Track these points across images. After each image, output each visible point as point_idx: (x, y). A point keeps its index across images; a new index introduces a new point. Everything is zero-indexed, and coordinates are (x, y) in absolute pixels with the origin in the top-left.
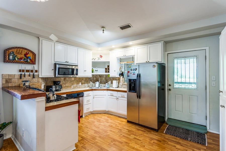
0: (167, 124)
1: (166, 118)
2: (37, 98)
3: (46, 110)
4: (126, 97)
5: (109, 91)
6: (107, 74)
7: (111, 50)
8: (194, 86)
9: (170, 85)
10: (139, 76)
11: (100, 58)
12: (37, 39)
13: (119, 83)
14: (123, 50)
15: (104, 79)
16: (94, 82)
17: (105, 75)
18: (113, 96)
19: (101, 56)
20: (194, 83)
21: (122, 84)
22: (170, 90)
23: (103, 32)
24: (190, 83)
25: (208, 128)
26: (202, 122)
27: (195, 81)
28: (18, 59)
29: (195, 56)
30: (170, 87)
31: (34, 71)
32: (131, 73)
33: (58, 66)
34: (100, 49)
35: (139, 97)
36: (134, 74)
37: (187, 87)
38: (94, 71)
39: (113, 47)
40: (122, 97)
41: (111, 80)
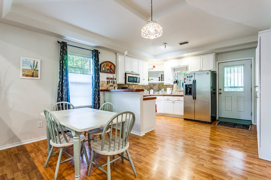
0: (218, 121)
1: (217, 117)
2: (141, 92)
3: (144, 100)
4: (183, 100)
5: (165, 97)
6: (161, 82)
7: (165, 61)
8: (242, 90)
9: (220, 90)
10: (195, 82)
11: (154, 68)
12: (115, 55)
13: (172, 90)
14: (178, 60)
15: (157, 87)
16: (149, 90)
17: (158, 84)
18: (169, 100)
19: (154, 67)
20: (241, 87)
21: (176, 91)
22: (220, 93)
23: (165, 48)
24: (238, 87)
25: (253, 122)
26: (248, 118)
27: (243, 86)
28: (107, 70)
29: (242, 65)
30: (220, 91)
31: (114, 79)
32: (187, 80)
33: (128, 75)
34: (155, 60)
35: (195, 98)
36: (190, 80)
37: (235, 90)
38: (150, 80)
39: (169, 58)
40: (178, 100)
41: (164, 87)
